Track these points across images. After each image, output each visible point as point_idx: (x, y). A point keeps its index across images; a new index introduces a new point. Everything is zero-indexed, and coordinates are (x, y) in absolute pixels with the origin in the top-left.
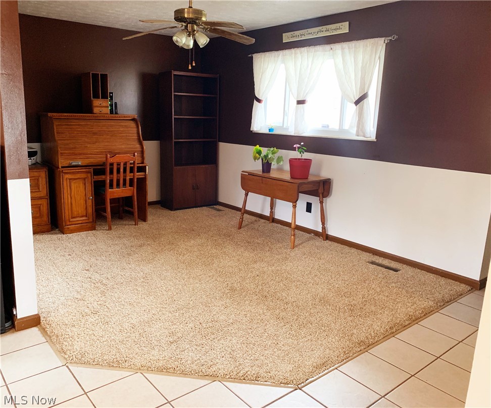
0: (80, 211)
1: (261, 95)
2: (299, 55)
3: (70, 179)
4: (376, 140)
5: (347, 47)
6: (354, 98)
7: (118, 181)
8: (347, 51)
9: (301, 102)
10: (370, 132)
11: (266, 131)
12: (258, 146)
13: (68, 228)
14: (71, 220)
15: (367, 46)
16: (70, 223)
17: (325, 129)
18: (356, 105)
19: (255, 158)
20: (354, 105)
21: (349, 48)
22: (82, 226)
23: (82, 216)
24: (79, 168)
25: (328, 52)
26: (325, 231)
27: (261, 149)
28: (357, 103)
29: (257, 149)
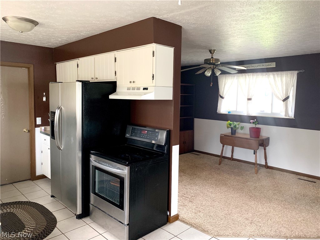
1: (224, 95)
2: (247, 77)
4: (294, 118)
5: (276, 74)
6: (282, 99)
8: (276, 76)
9: (249, 99)
10: (291, 114)
11: (227, 113)
12: (229, 121)
15: (288, 74)
17: (261, 112)
18: (284, 102)
19: (228, 127)
20: (282, 102)
21: (277, 75)
25: (265, 76)
26: (267, 164)
27: (231, 122)
28: (284, 100)
29: (229, 123)
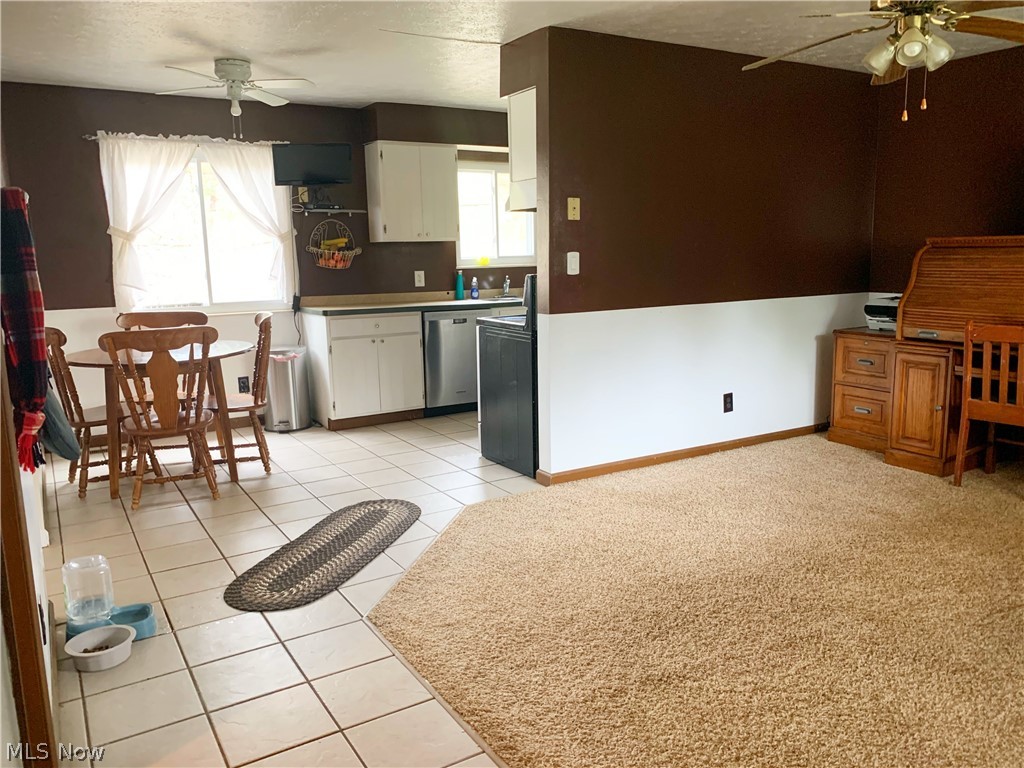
0: (918, 429)
3: (908, 362)
7: (995, 385)
13: (892, 454)
14: (901, 441)
16: (898, 446)
22: (916, 458)
23: (923, 441)
24: (926, 344)
